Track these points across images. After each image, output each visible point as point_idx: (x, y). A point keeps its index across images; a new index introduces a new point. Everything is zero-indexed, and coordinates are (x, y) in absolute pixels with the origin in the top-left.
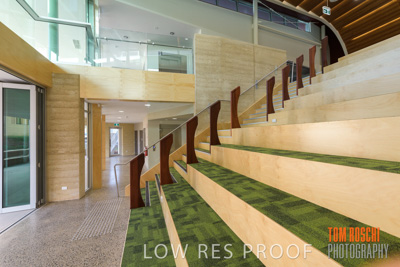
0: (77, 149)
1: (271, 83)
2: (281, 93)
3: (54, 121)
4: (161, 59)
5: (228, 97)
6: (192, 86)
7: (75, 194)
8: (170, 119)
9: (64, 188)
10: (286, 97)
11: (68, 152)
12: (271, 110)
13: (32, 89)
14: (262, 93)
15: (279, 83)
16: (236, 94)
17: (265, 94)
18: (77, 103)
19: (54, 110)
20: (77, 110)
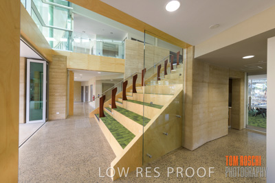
0: (65, 94)
1: (159, 67)
2: (163, 72)
6: (123, 64)
7: (63, 116)
8: (110, 80)
9: (58, 113)
10: (166, 74)
11: (60, 95)
12: (159, 79)
13: (45, 63)
14: (156, 71)
16: (144, 71)
18: (65, 71)
19: (53, 74)
20: (65, 74)
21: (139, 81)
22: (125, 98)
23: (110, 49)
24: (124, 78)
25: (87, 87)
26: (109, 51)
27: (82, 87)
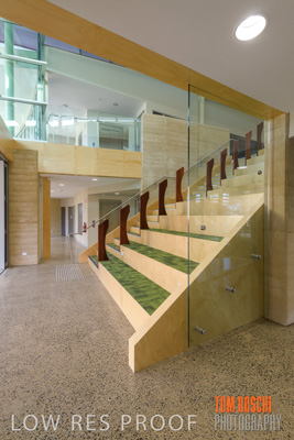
0: (36, 219)
1: (211, 164)
3: (15, 193)
4: (101, 129)
5: (173, 175)
6: (139, 162)
7: (34, 259)
8: (112, 194)
9: (24, 254)
10: (223, 176)
11: (28, 222)
12: (210, 187)
13: (1, 164)
14: (203, 172)
15: (217, 165)
16: (180, 173)
17: (205, 175)
18: (35, 177)
19: (16, 183)
20: (35, 184)
21: (170, 193)
22: (144, 226)
23: (113, 134)
24: (141, 188)
25: (71, 209)
26: (112, 140)
27: (63, 209)
